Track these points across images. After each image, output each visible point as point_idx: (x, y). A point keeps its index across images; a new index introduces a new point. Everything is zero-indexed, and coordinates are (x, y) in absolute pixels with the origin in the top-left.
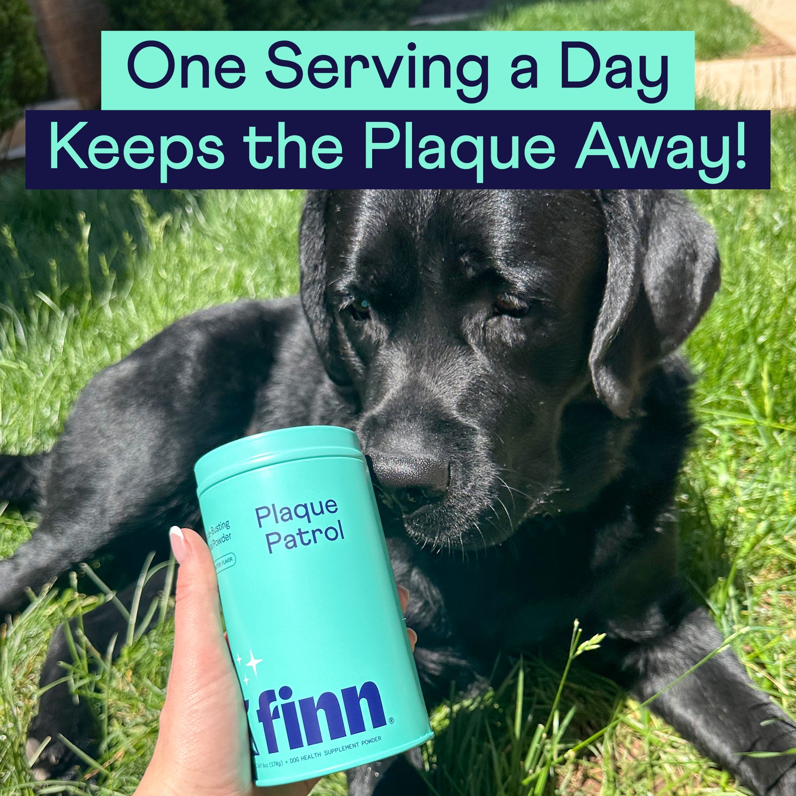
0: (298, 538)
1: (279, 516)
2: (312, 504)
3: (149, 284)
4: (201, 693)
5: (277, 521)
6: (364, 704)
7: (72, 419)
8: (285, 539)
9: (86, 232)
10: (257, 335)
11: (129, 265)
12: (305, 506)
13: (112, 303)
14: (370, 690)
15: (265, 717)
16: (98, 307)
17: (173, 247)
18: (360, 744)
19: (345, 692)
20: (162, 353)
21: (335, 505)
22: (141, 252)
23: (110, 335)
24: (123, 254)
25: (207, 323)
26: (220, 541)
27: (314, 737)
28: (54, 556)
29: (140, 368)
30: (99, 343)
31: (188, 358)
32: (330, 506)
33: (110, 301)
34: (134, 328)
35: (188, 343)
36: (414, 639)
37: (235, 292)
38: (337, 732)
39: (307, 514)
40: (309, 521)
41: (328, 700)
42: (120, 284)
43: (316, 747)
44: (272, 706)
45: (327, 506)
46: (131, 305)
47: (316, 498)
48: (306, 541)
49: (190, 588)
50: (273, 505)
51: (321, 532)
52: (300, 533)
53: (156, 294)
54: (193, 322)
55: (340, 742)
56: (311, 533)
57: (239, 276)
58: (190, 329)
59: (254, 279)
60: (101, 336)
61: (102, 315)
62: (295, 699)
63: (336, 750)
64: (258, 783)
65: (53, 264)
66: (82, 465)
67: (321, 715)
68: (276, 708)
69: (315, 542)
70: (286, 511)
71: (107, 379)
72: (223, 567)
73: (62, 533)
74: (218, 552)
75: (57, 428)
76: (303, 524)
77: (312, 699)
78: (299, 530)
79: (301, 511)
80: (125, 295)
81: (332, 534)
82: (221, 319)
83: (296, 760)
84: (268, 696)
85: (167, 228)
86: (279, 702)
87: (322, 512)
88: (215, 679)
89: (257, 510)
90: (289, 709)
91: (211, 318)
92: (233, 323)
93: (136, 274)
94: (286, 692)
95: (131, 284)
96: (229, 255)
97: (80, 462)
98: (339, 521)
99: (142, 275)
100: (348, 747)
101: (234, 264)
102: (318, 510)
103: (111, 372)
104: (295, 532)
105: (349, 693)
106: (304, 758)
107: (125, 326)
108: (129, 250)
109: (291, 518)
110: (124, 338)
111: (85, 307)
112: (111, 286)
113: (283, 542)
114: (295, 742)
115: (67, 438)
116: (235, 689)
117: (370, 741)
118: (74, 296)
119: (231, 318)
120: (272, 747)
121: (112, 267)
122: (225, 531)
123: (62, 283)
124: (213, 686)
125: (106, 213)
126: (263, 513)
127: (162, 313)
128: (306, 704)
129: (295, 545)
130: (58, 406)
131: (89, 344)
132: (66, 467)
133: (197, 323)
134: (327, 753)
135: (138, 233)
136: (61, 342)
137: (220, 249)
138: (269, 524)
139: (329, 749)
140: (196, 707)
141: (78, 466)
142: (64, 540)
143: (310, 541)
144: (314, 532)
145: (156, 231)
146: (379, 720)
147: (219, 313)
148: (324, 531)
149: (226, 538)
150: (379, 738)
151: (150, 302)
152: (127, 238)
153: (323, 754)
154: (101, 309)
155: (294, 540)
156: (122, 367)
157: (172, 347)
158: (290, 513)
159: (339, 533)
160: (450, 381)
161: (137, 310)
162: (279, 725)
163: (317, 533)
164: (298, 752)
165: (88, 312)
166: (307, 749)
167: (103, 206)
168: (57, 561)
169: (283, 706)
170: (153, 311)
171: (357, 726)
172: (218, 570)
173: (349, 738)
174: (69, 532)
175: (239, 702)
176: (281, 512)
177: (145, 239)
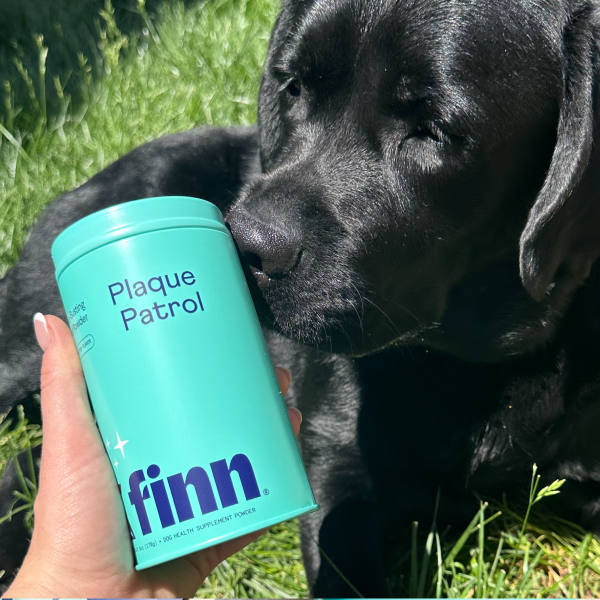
0: (154, 313)
1: (133, 291)
2: (166, 277)
3: (104, 108)
4: (73, 477)
5: (131, 297)
6: (235, 476)
7: (28, 246)
8: (141, 314)
9: (44, 55)
10: (222, 159)
11: (84, 88)
12: (160, 279)
13: (67, 126)
14: (241, 463)
15: (137, 499)
16: (52, 131)
17: (129, 71)
18: (233, 517)
19: (214, 466)
20: (123, 179)
21: (192, 276)
22: (97, 76)
23: (65, 159)
24: (77, 76)
25: (170, 150)
26: (78, 324)
27: (186, 514)
28: (9, 384)
29: (101, 194)
30: (52, 167)
31: (150, 185)
32: (186, 278)
33: (64, 126)
34: (89, 153)
35: (150, 169)
36: (299, 419)
37: (192, 118)
38: (208, 506)
39: (162, 287)
40: (165, 294)
41: (197, 475)
42: (75, 107)
43: (188, 523)
44: (142, 486)
45: (183, 278)
46: (86, 129)
47: (171, 270)
48: (163, 315)
49: (54, 374)
50: (126, 281)
51: (178, 305)
52: (156, 307)
53: (110, 118)
54: (155, 148)
55: (212, 516)
56: (167, 307)
57: (197, 102)
58: (153, 155)
59: (211, 105)
60: (55, 160)
61: (55, 138)
62: (163, 476)
63: (208, 524)
64: (138, 567)
65: (8, 85)
66: (40, 292)
67: (191, 490)
68: (146, 488)
69: (173, 315)
70: (140, 285)
71: (65, 205)
72: (84, 350)
73: (17, 362)
74: (79, 334)
75: (10, 253)
76: (159, 298)
77: (180, 475)
78: (155, 304)
79: (156, 284)
80: (79, 119)
81: (190, 306)
82: (184, 146)
83: (169, 538)
84: (138, 476)
85: (122, 52)
86: (148, 481)
87: (178, 284)
88: (87, 462)
89: (110, 287)
90: (158, 488)
91: (175, 144)
92: (196, 150)
93: (90, 96)
94: (154, 471)
95: (85, 108)
96: (185, 78)
97: (38, 289)
98: (198, 293)
99: (96, 98)
100: (221, 520)
101: (191, 89)
102: (173, 282)
103: (70, 198)
104: (150, 307)
105: (219, 467)
106: (177, 535)
107: (79, 150)
108: (84, 72)
109: (145, 292)
110: (78, 163)
111: (39, 131)
112: (65, 109)
113: (138, 318)
114: (167, 520)
115: (25, 264)
116: (107, 473)
117: (243, 513)
118: (28, 118)
119: (195, 145)
120: (146, 529)
121: (66, 90)
122: (82, 313)
123: (15, 105)
124: (85, 469)
125: (61, 34)
126: (116, 289)
127: (118, 137)
128: (175, 481)
129: (152, 320)
130: (12, 231)
131: (43, 169)
132: (23, 294)
133: (158, 149)
134: (199, 528)
135: (94, 55)
136: (13, 166)
137: (176, 72)
138: (123, 300)
139: (201, 524)
140: (68, 491)
141: (35, 293)
142: (19, 368)
143: (167, 314)
144: (170, 305)
145: (112, 53)
146: (252, 491)
147: (181, 139)
148: (181, 304)
149: (83, 320)
150: (254, 510)
151: (105, 127)
152: (83, 60)
153: (195, 529)
154: (55, 132)
155: (150, 314)
156: (81, 193)
157: (134, 173)
158: (144, 287)
159: (199, 304)
160: (344, 177)
161: (92, 135)
162: (150, 505)
163: (174, 306)
164: (170, 530)
165: (43, 135)
166: (179, 526)
167: (58, 27)
168: (13, 390)
169: (152, 485)
170: (108, 135)
171: (229, 499)
172: (81, 354)
173: (222, 511)
174: (26, 360)
175: (112, 485)
176: (134, 286)
177: (100, 62)
